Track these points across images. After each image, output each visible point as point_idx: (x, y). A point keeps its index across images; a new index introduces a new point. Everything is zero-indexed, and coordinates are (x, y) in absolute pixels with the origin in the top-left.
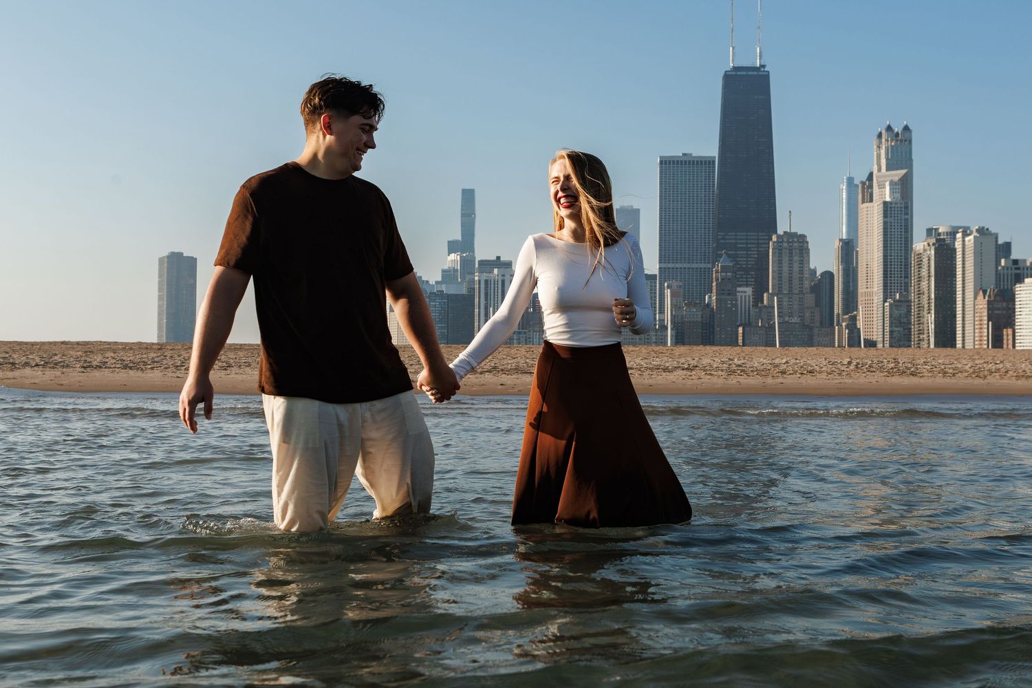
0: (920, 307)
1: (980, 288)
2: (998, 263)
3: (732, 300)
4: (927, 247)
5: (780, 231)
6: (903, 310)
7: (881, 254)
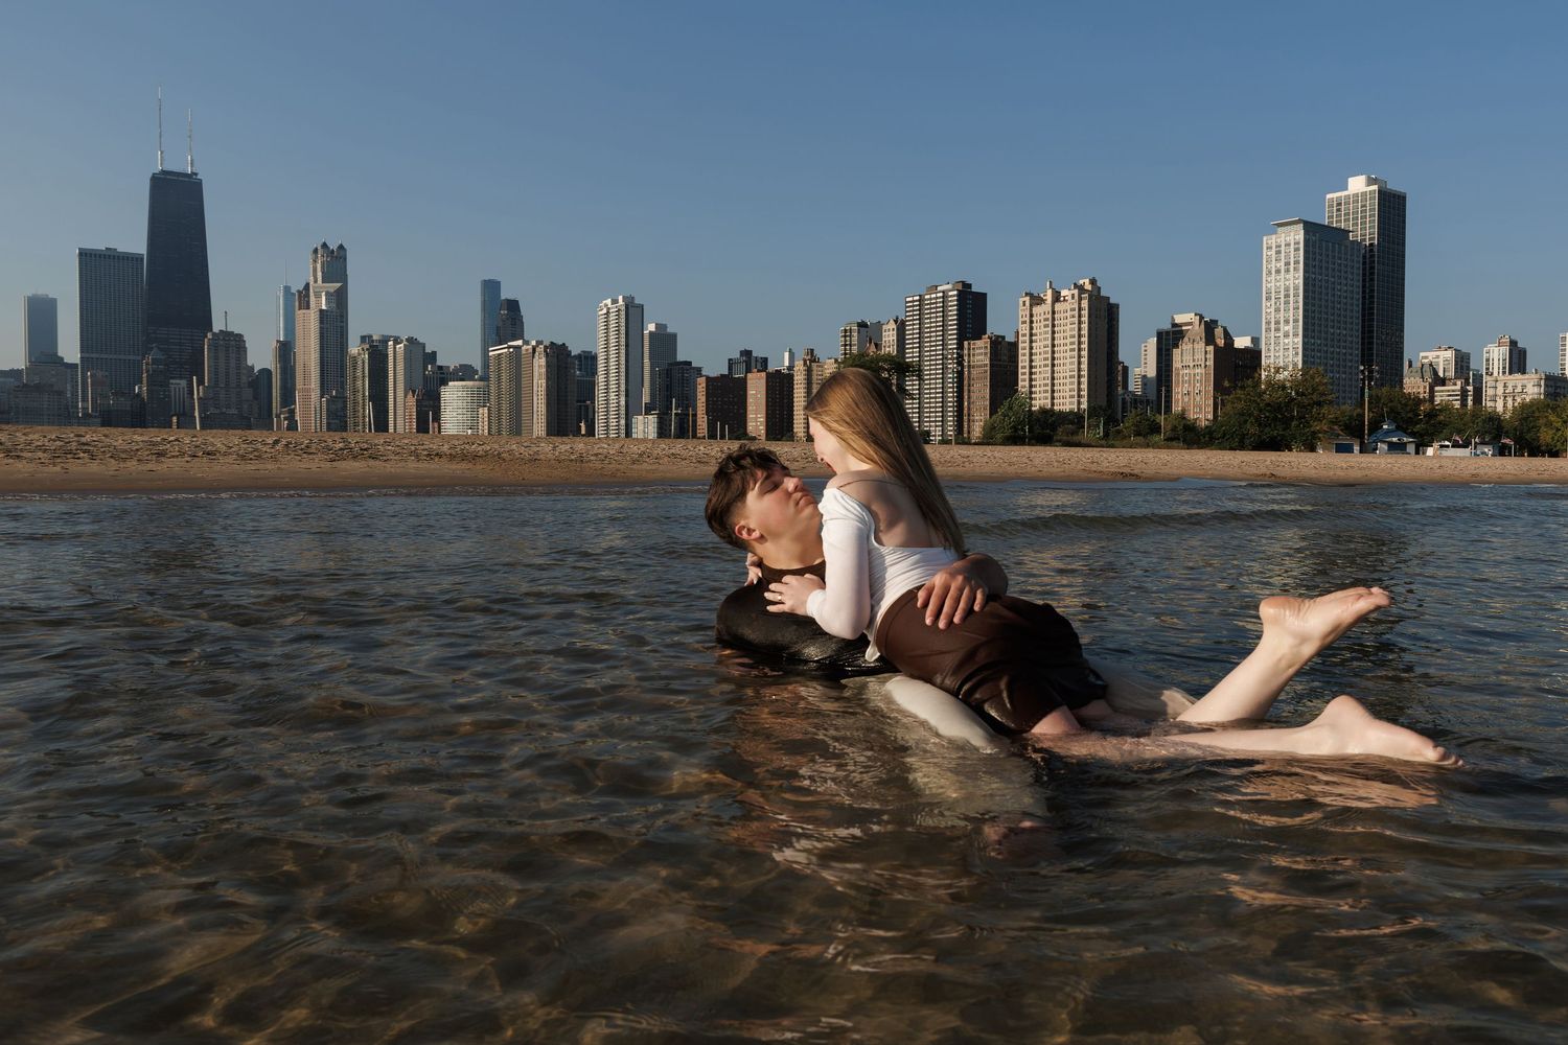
0: (355, 403)
1: (410, 388)
2: (425, 368)
3: (165, 391)
4: (361, 351)
5: (216, 329)
6: (340, 405)
7: (318, 355)
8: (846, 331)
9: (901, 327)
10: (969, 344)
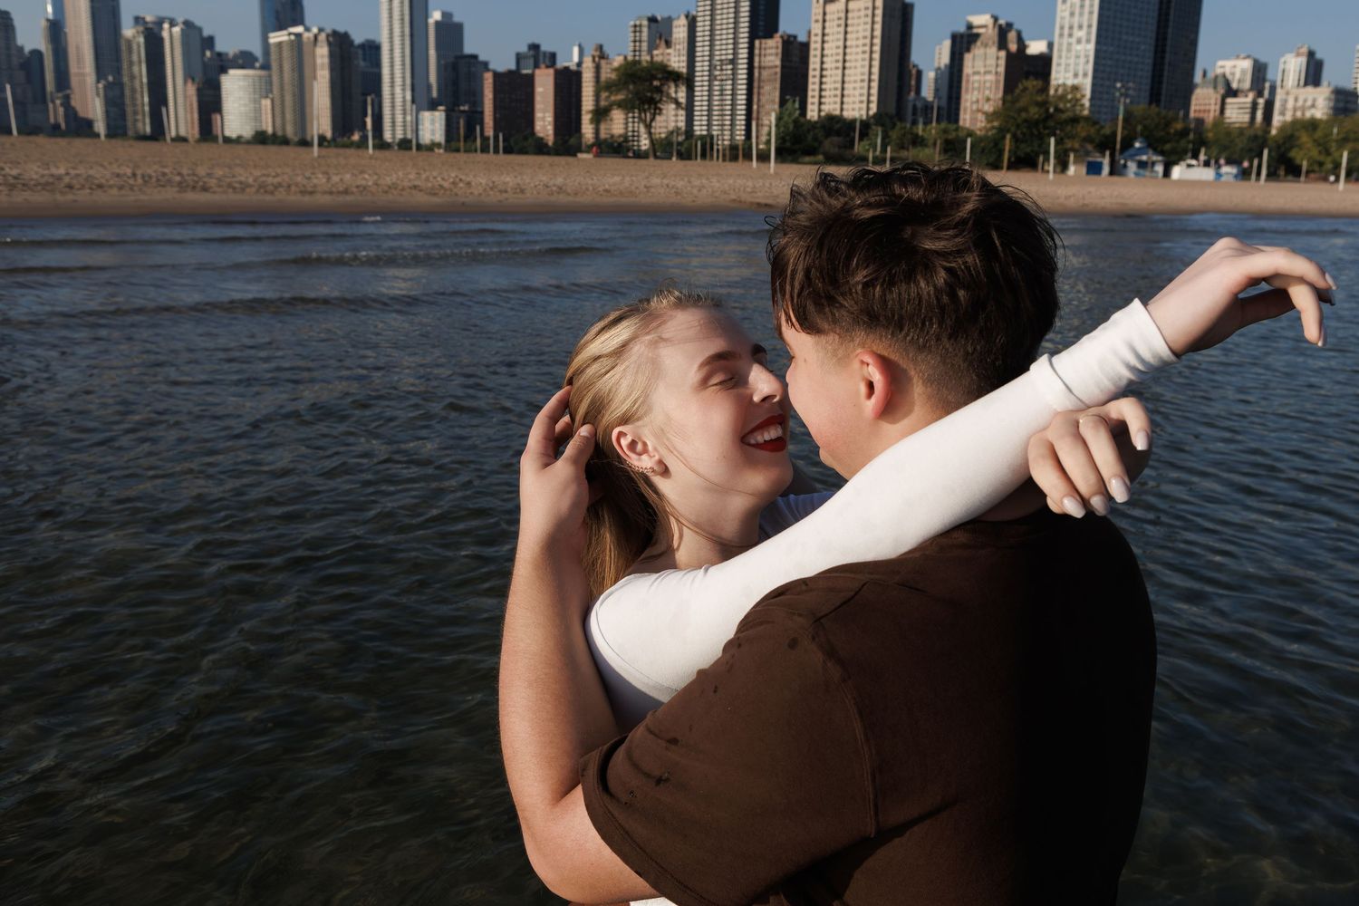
0: (133, 90)
1: (189, 76)
2: (204, 54)
4: (135, 34)
6: (117, 92)
8: (635, 26)
9: (692, 23)
10: (761, 43)
